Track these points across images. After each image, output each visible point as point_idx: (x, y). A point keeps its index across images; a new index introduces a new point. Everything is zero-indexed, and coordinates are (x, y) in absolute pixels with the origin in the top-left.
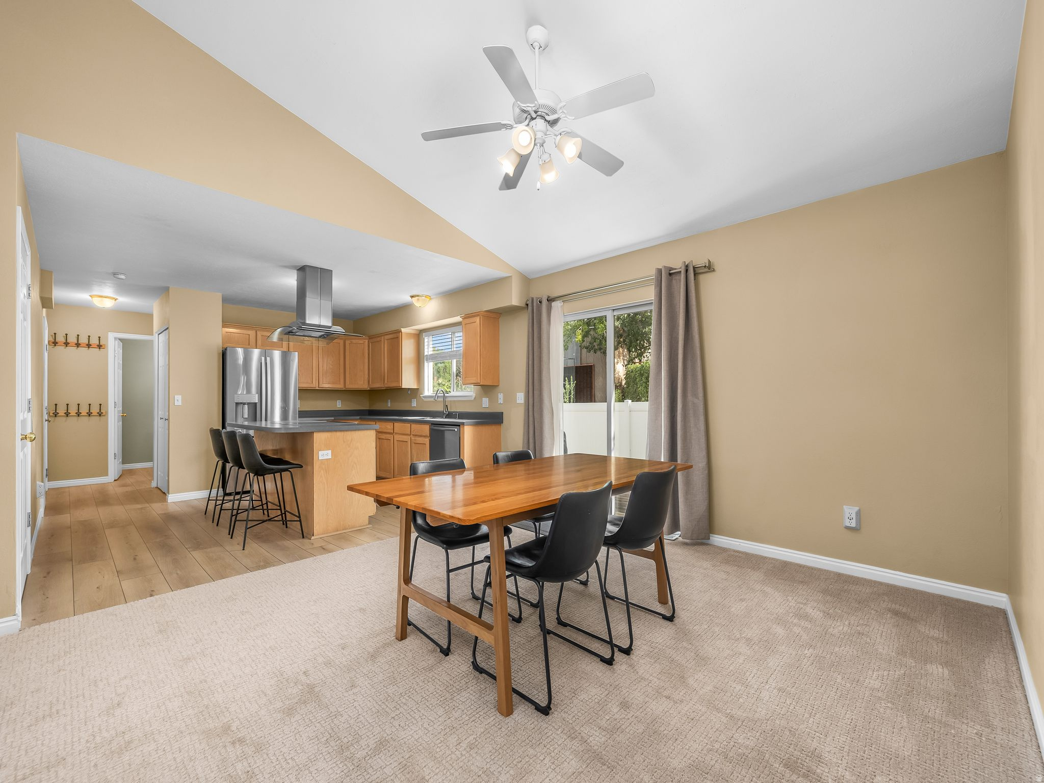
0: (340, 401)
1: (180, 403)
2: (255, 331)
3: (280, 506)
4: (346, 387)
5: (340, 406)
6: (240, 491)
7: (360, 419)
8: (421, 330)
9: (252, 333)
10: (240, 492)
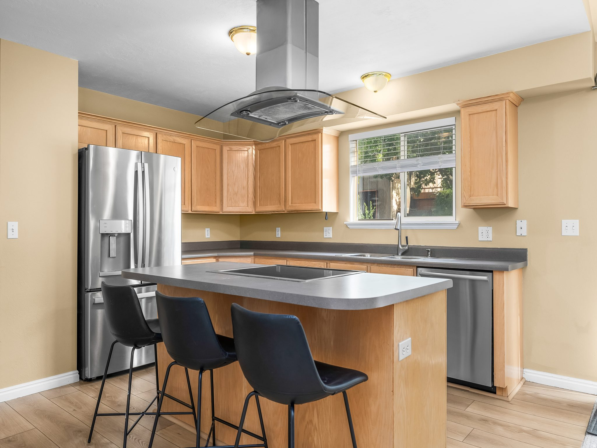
0: (209, 229)
1: (15, 235)
2: (114, 126)
3: (193, 408)
4: (224, 210)
5: (209, 237)
6: (103, 374)
7: (255, 255)
8: (342, 132)
9: (109, 128)
10: (103, 376)
